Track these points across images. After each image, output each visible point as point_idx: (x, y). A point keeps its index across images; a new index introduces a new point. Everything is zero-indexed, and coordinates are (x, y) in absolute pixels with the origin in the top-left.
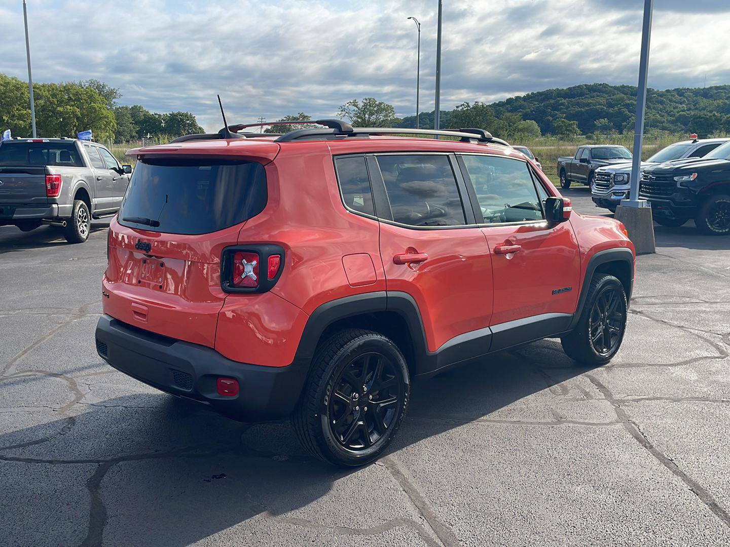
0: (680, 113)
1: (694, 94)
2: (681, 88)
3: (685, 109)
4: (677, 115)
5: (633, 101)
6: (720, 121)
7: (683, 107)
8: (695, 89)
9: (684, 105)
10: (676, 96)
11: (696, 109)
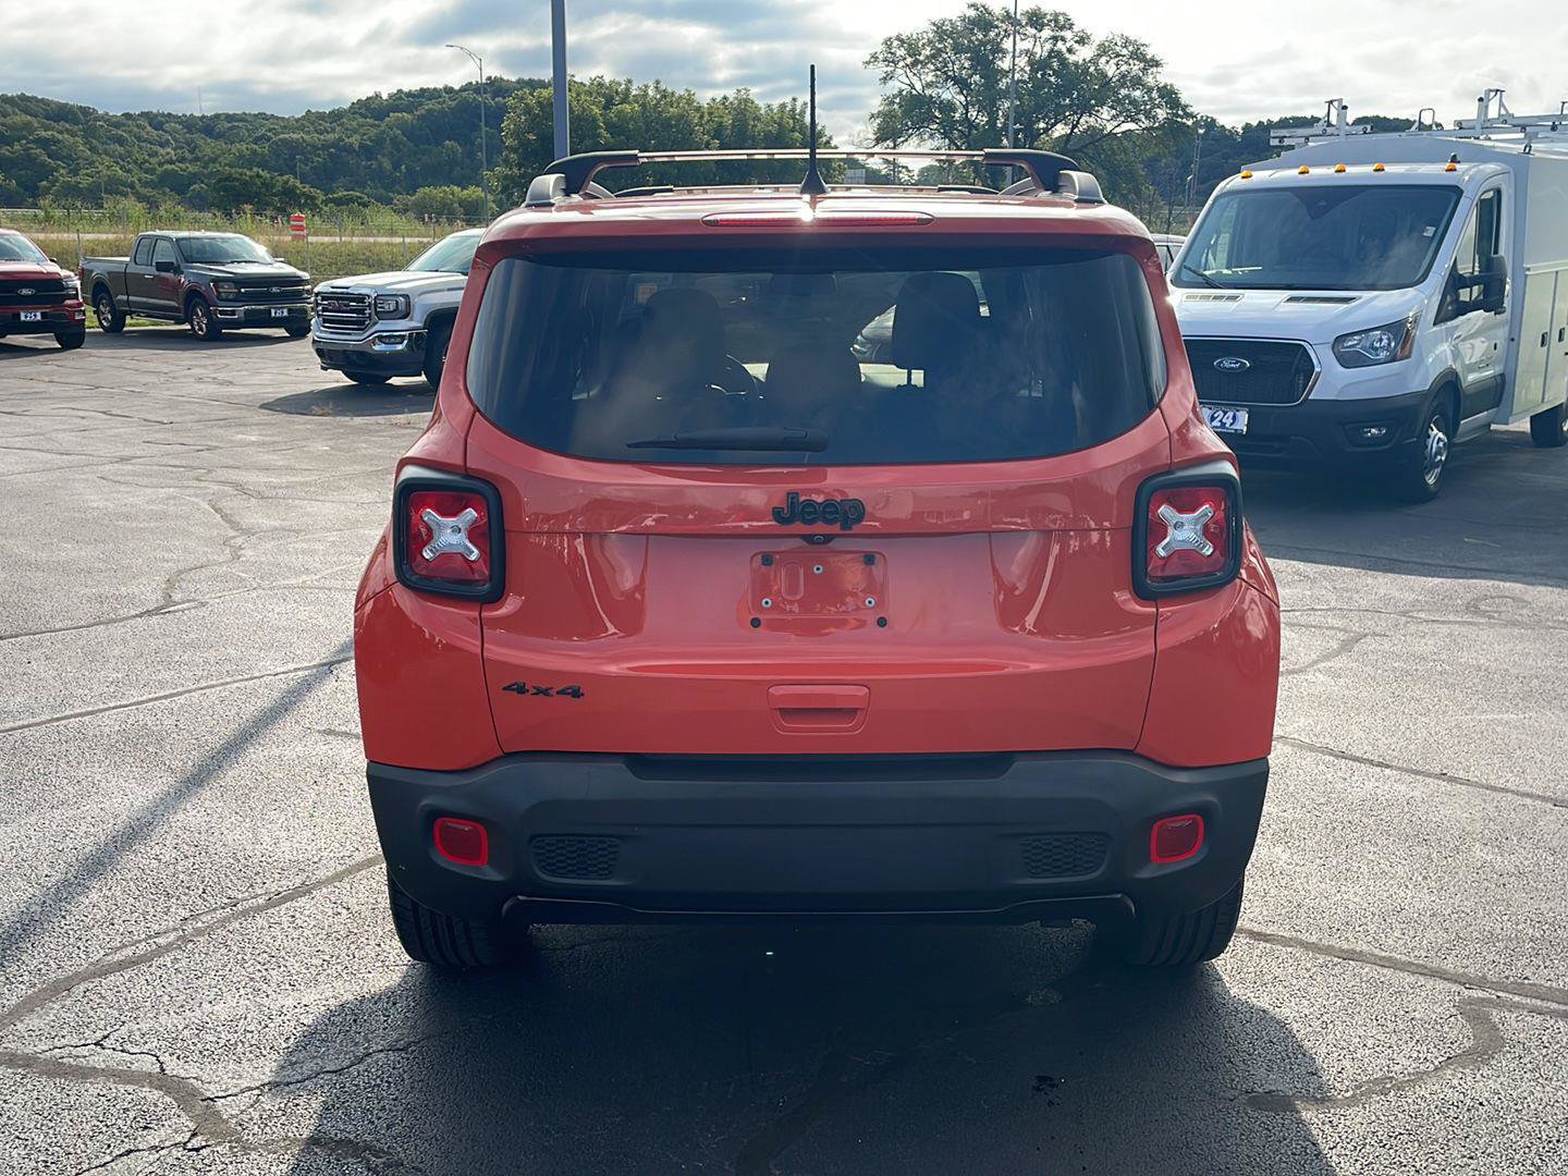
0: (165, 167)
1: (185, 127)
2: (155, 111)
3: (174, 158)
4: (160, 170)
5: (55, 133)
6: (272, 188)
7: (168, 153)
8: (184, 115)
9: (169, 150)
10: (149, 128)
11: (197, 159)
